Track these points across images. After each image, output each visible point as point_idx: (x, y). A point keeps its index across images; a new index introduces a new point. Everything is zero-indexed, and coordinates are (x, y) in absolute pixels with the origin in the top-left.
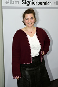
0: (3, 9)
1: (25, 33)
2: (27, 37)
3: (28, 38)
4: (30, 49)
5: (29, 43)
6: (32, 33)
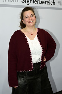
1: (25, 35)
2: (27, 40)
3: (28, 40)
4: (31, 55)
5: (29, 47)
6: (32, 35)
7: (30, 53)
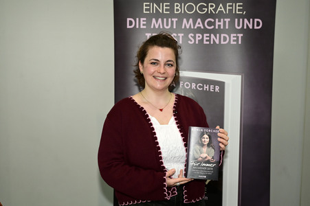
2: (151, 124)
3: (154, 126)
5: (157, 143)
6: (161, 110)
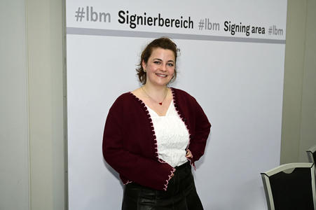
0: (67, 35)
1: (144, 104)
3: (151, 118)
5: (154, 132)
6: (161, 104)
7: (156, 146)
